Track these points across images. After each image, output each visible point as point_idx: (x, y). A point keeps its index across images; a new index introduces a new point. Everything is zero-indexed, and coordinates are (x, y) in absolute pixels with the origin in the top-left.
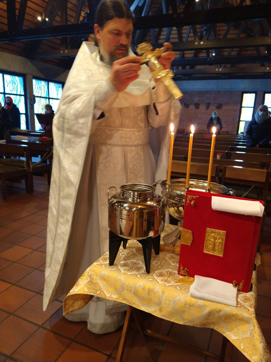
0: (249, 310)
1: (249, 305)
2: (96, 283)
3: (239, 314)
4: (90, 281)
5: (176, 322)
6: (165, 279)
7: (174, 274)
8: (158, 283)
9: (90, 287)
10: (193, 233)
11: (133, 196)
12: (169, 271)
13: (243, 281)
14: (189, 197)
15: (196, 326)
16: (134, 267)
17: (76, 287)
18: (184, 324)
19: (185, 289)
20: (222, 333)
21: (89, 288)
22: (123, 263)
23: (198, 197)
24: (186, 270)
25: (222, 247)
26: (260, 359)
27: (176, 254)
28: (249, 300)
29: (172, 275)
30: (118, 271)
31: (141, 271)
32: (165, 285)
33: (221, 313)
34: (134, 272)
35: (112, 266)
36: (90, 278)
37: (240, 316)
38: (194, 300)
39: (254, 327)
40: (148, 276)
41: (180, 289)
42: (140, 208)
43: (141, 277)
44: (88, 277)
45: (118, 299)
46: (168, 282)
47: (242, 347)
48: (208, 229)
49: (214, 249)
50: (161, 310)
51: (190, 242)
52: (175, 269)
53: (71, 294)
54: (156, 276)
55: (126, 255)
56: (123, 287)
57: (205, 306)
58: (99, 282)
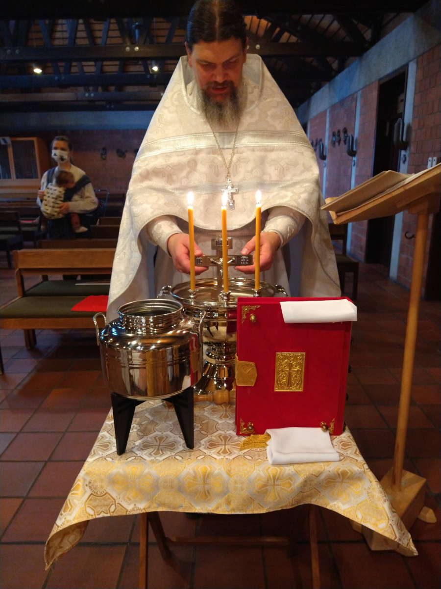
0: (357, 461)
1: (353, 453)
2: (103, 494)
3: (348, 471)
4: (92, 494)
5: (255, 512)
6: (221, 449)
7: (231, 437)
8: (215, 459)
9: (94, 504)
10: (257, 366)
11: (147, 325)
12: (221, 435)
13: (333, 420)
14: (246, 309)
15: (285, 508)
16: (161, 446)
17: (67, 512)
18: (267, 512)
19: (259, 456)
20: (325, 506)
21: (94, 507)
22: (140, 444)
23: (259, 306)
24: (251, 426)
25: (301, 377)
26: (389, 525)
27: (217, 404)
28: (348, 445)
29: (229, 440)
30: (139, 460)
31: (178, 448)
32: (227, 459)
33: (322, 477)
34: (168, 454)
35: (124, 455)
36: (90, 487)
37: (349, 473)
38: (279, 470)
39: (371, 482)
40: (193, 453)
41: (252, 458)
42: (161, 344)
43: (183, 458)
44: (87, 488)
45: (149, 507)
46: (229, 453)
47: (360, 516)
48: (279, 355)
49: (289, 384)
50: (228, 503)
51: (252, 380)
52: (229, 428)
53: (61, 529)
54: (205, 448)
55: (139, 428)
56: (156, 485)
57: (297, 473)
58: (108, 490)
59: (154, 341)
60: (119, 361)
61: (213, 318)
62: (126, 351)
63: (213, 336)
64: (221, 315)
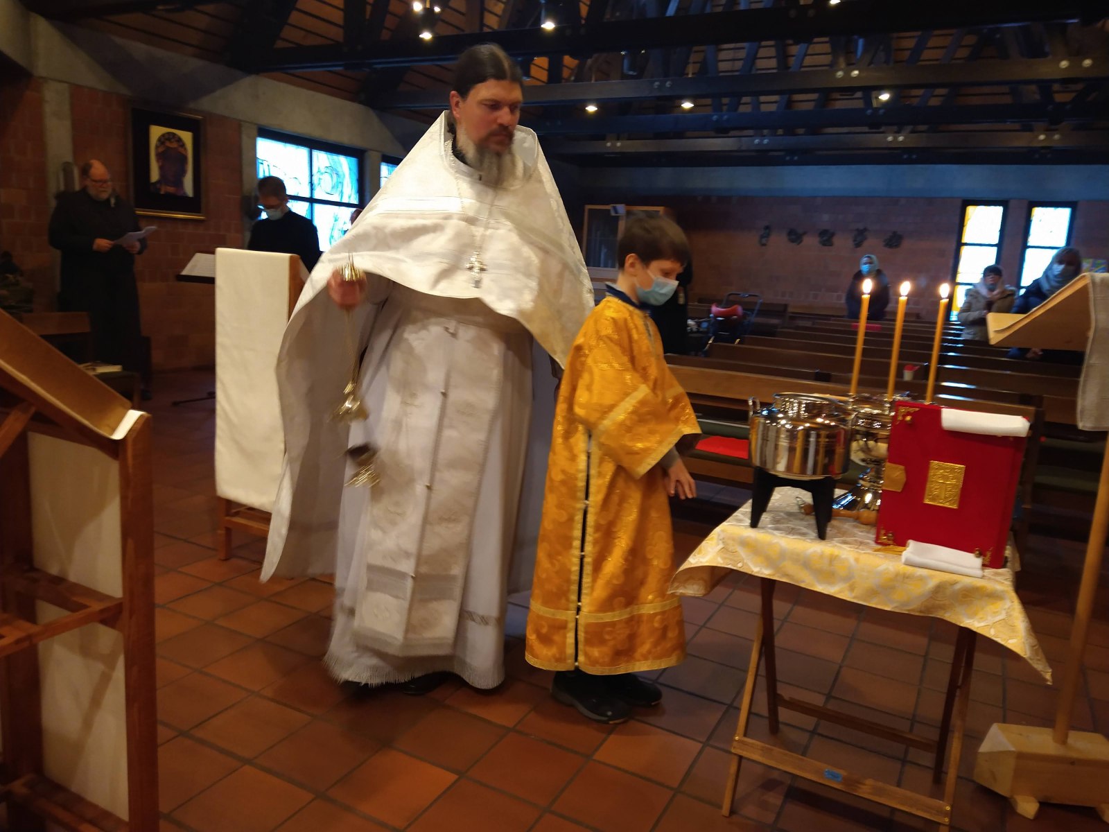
2: (734, 551)
3: (988, 586)
4: (724, 548)
6: (854, 546)
7: (868, 543)
8: (845, 549)
9: (726, 555)
10: (907, 471)
12: (857, 540)
13: (991, 549)
14: (902, 409)
15: (912, 613)
16: (794, 532)
18: (893, 610)
19: (893, 558)
20: (958, 624)
21: (724, 559)
23: (917, 409)
24: (891, 535)
25: (957, 492)
26: (1021, 642)
27: (862, 523)
28: (1002, 574)
29: (864, 544)
31: (810, 537)
32: (857, 552)
33: (957, 587)
35: (756, 529)
36: (723, 542)
37: (990, 589)
38: (910, 569)
39: (1012, 603)
40: (824, 542)
43: (813, 542)
44: (721, 542)
45: (774, 575)
46: (860, 550)
47: (993, 633)
48: (935, 464)
50: (852, 588)
51: (900, 486)
54: (837, 542)
55: (772, 518)
56: (783, 555)
57: (931, 577)
58: (738, 549)
62: (774, 427)
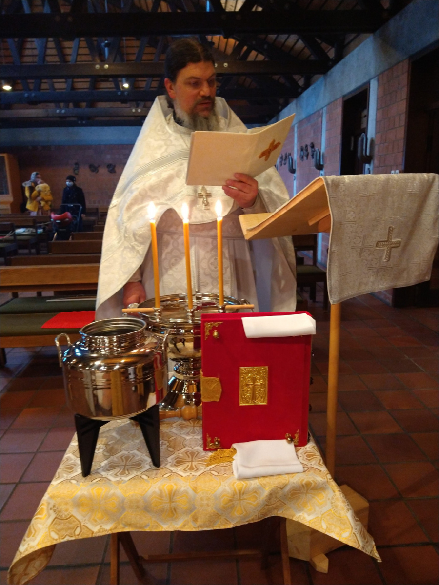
0: (320, 471)
1: (317, 464)
2: (69, 516)
3: (311, 481)
4: (56, 518)
5: (223, 527)
6: (188, 466)
7: (198, 453)
8: (182, 476)
9: (59, 527)
10: (221, 381)
12: (188, 452)
13: (298, 431)
14: (209, 325)
15: (252, 522)
16: (128, 465)
17: (31, 537)
18: (234, 526)
19: (225, 471)
20: (290, 518)
21: (58, 532)
22: (106, 465)
23: (221, 323)
24: (217, 441)
25: (265, 391)
27: (185, 420)
28: (313, 455)
29: (196, 457)
30: (104, 482)
31: (145, 467)
32: (194, 475)
33: (287, 489)
34: (134, 473)
35: (89, 477)
36: (55, 511)
37: (313, 484)
38: (243, 483)
39: (334, 492)
40: (159, 471)
41: (218, 473)
43: (149, 477)
44: (51, 512)
45: (115, 528)
46: (196, 469)
47: (324, 527)
48: (243, 369)
49: (254, 398)
50: (195, 519)
51: (217, 396)
52: (196, 444)
53: (24, 555)
54: (171, 466)
55: (105, 448)
56: (122, 506)
57: (263, 487)
58: (73, 513)
59: (118, 360)
60: (82, 382)
61: (179, 335)
62: (88, 372)
63: (180, 352)
64: (188, 331)
